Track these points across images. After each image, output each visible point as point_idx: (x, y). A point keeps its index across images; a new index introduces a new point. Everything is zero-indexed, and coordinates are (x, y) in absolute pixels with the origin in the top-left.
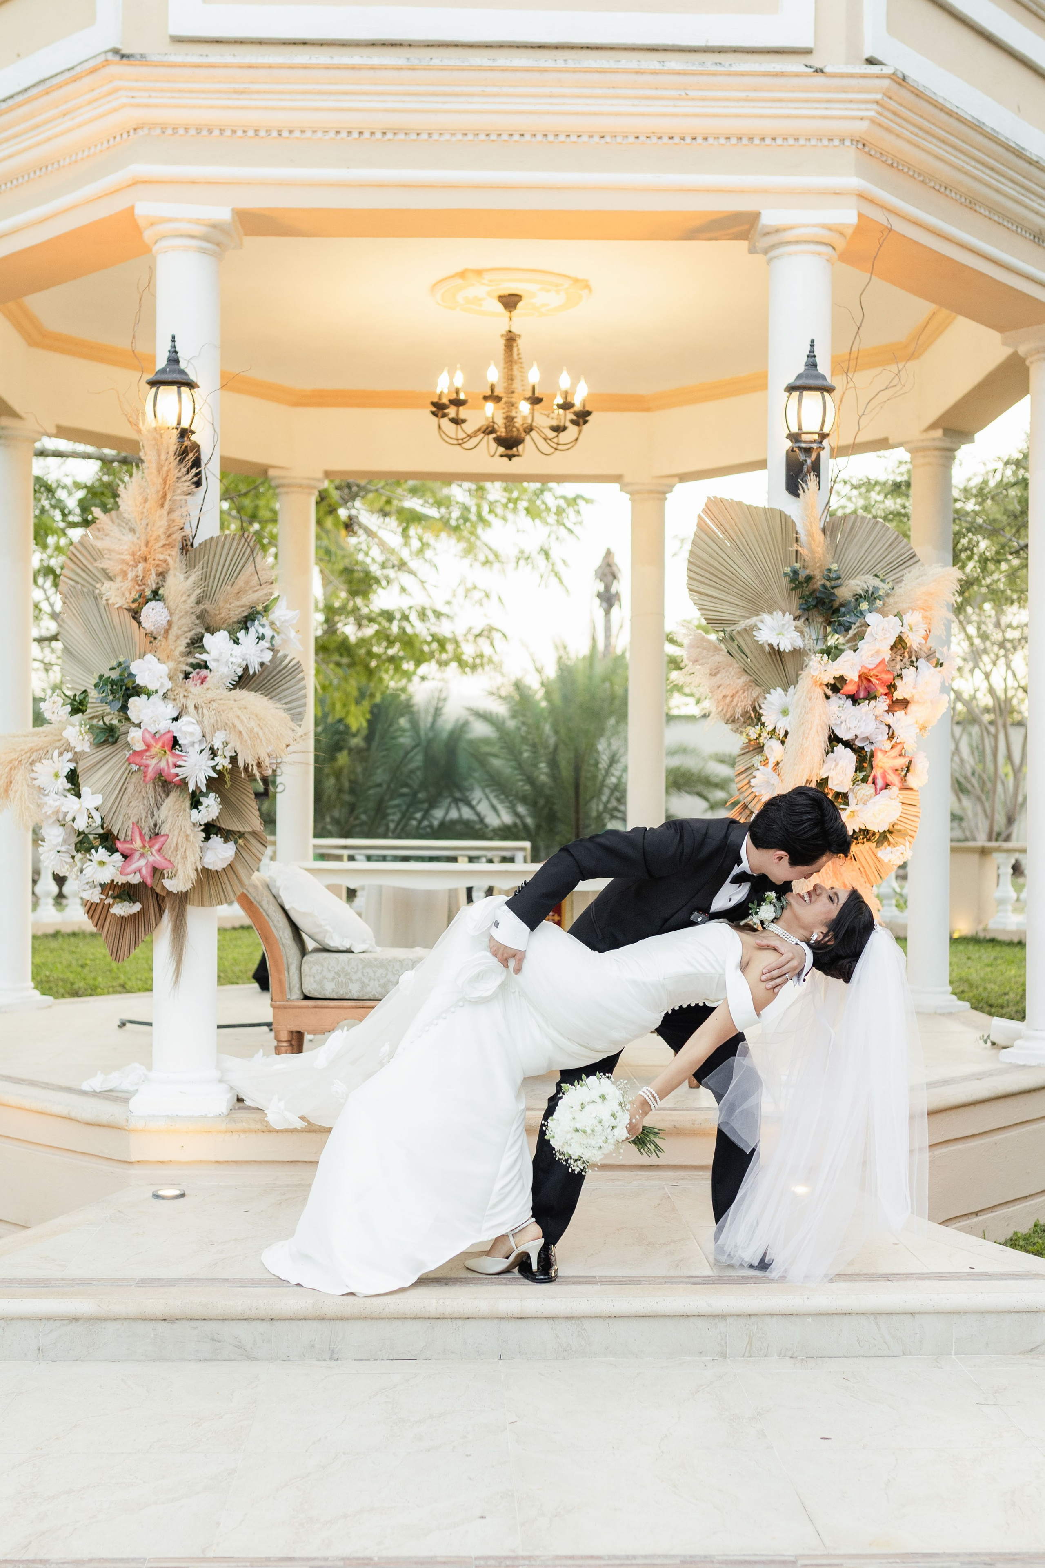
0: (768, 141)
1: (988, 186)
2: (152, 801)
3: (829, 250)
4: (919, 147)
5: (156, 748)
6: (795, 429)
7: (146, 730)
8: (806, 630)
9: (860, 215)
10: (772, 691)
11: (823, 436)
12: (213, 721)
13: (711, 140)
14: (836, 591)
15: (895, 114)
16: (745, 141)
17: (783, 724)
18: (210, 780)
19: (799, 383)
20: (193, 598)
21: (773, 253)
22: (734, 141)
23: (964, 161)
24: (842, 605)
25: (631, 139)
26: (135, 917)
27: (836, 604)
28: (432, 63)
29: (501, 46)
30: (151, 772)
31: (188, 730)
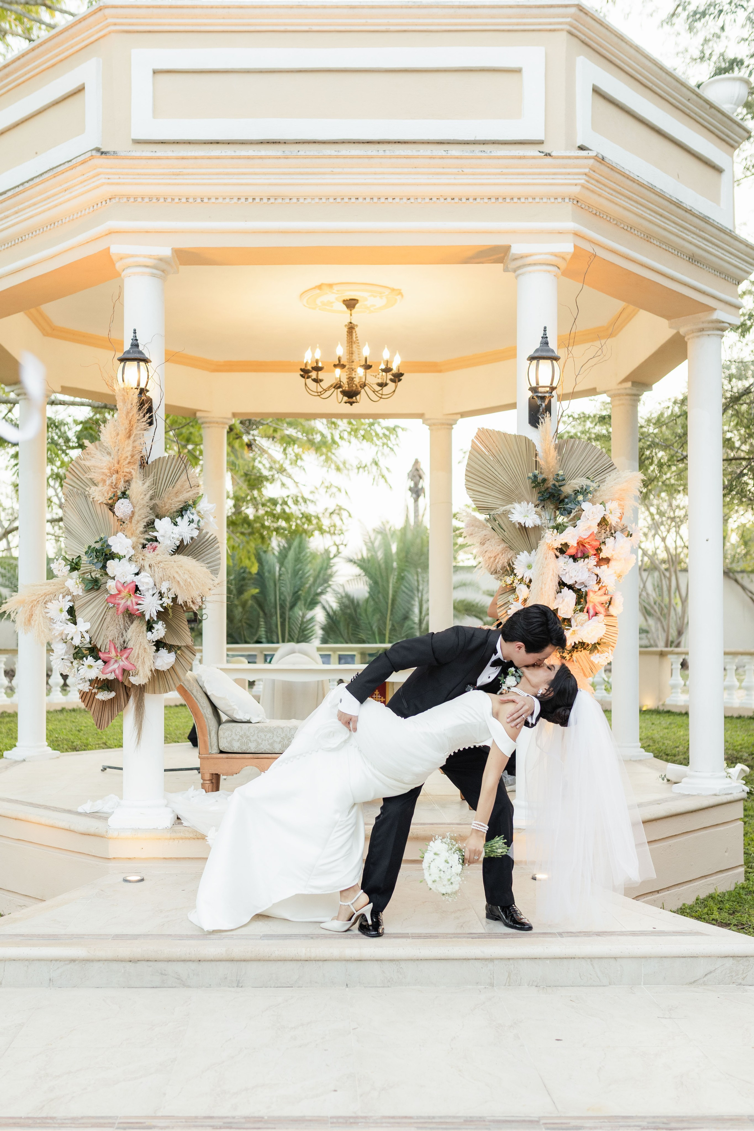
0: (515, 200)
1: (659, 226)
2: (122, 627)
3: (555, 269)
4: (613, 202)
5: (125, 593)
6: (534, 385)
7: (118, 581)
8: (543, 513)
9: (575, 246)
10: (521, 553)
11: (553, 389)
12: (161, 575)
13: (478, 200)
14: (562, 488)
15: (597, 181)
16: (500, 200)
17: (528, 575)
18: (159, 613)
19: (536, 355)
20: (148, 496)
21: (519, 272)
22: (493, 200)
23: (642, 211)
24: (566, 497)
25: (427, 200)
26: (112, 700)
27: (562, 497)
28: (299, 154)
29: (343, 142)
30: (121, 608)
31: (145, 581)
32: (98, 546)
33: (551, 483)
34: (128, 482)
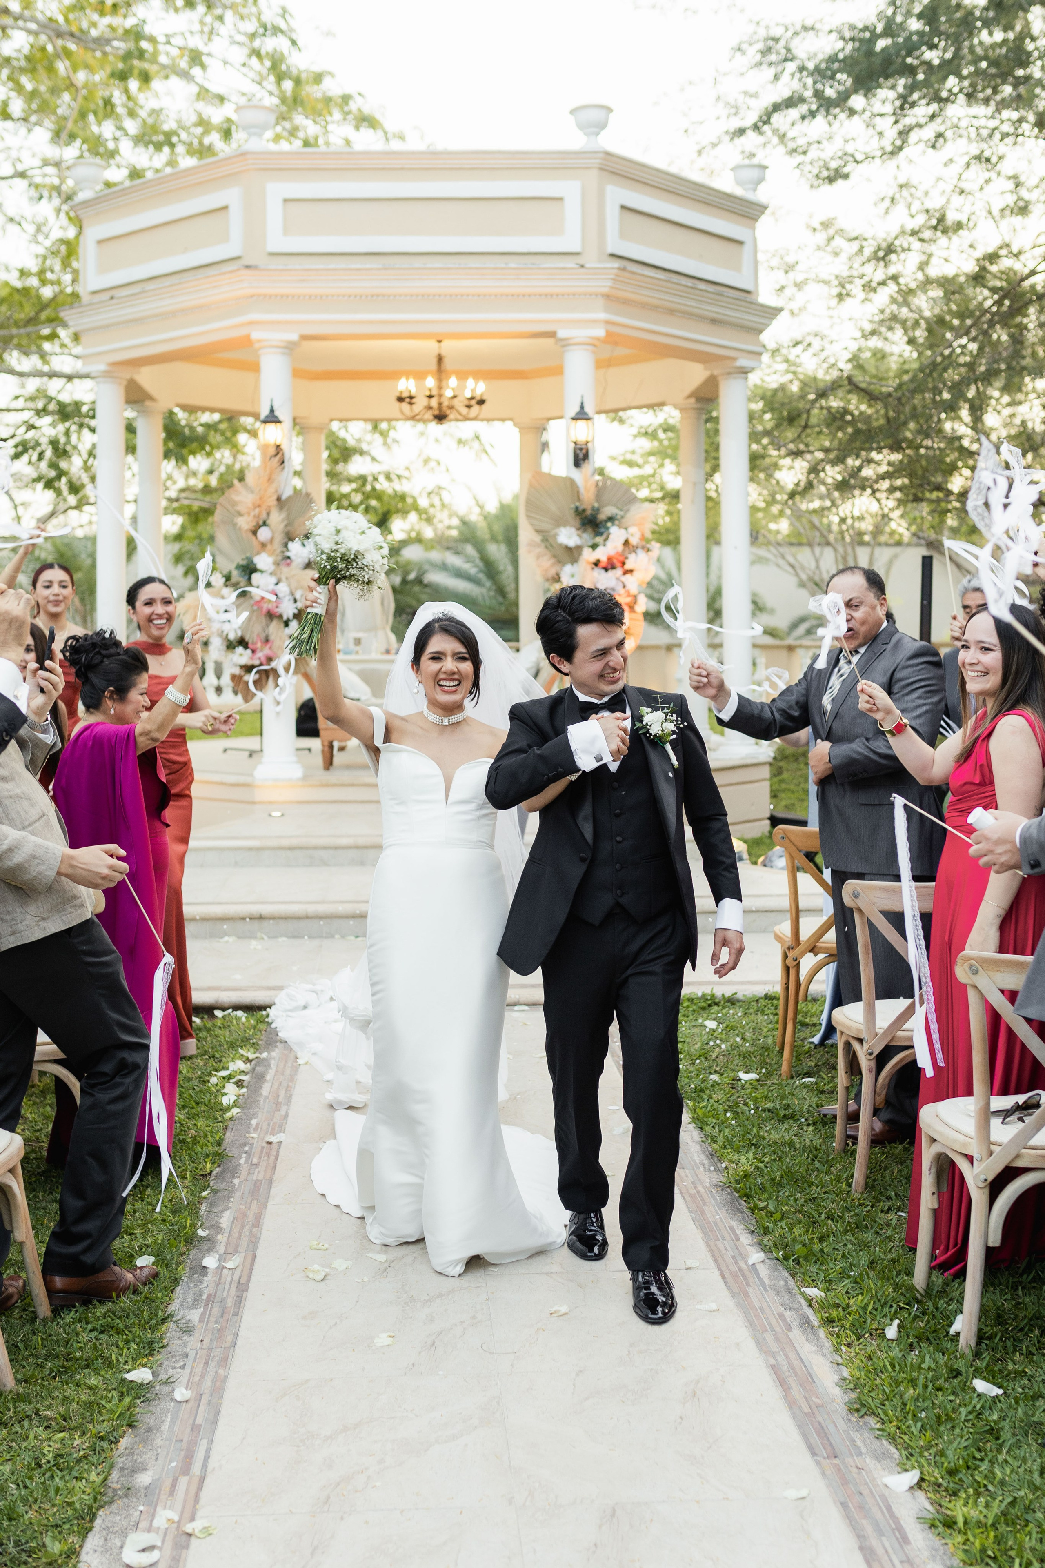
2: (264, 624)
3: (591, 347)
6: (575, 437)
7: (261, 589)
8: (581, 535)
9: (606, 330)
10: (566, 566)
11: (589, 442)
12: (294, 585)
14: (595, 516)
15: (622, 282)
18: (293, 615)
19: (576, 415)
20: (283, 524)
21: (565, 348)
22: (543, 297)
24: (600, 522)
27: (597, 522)
30: (265, 610)
31: (283, 589)
32: (244, 563)
33: (589, 512)
34: (268, 514)
